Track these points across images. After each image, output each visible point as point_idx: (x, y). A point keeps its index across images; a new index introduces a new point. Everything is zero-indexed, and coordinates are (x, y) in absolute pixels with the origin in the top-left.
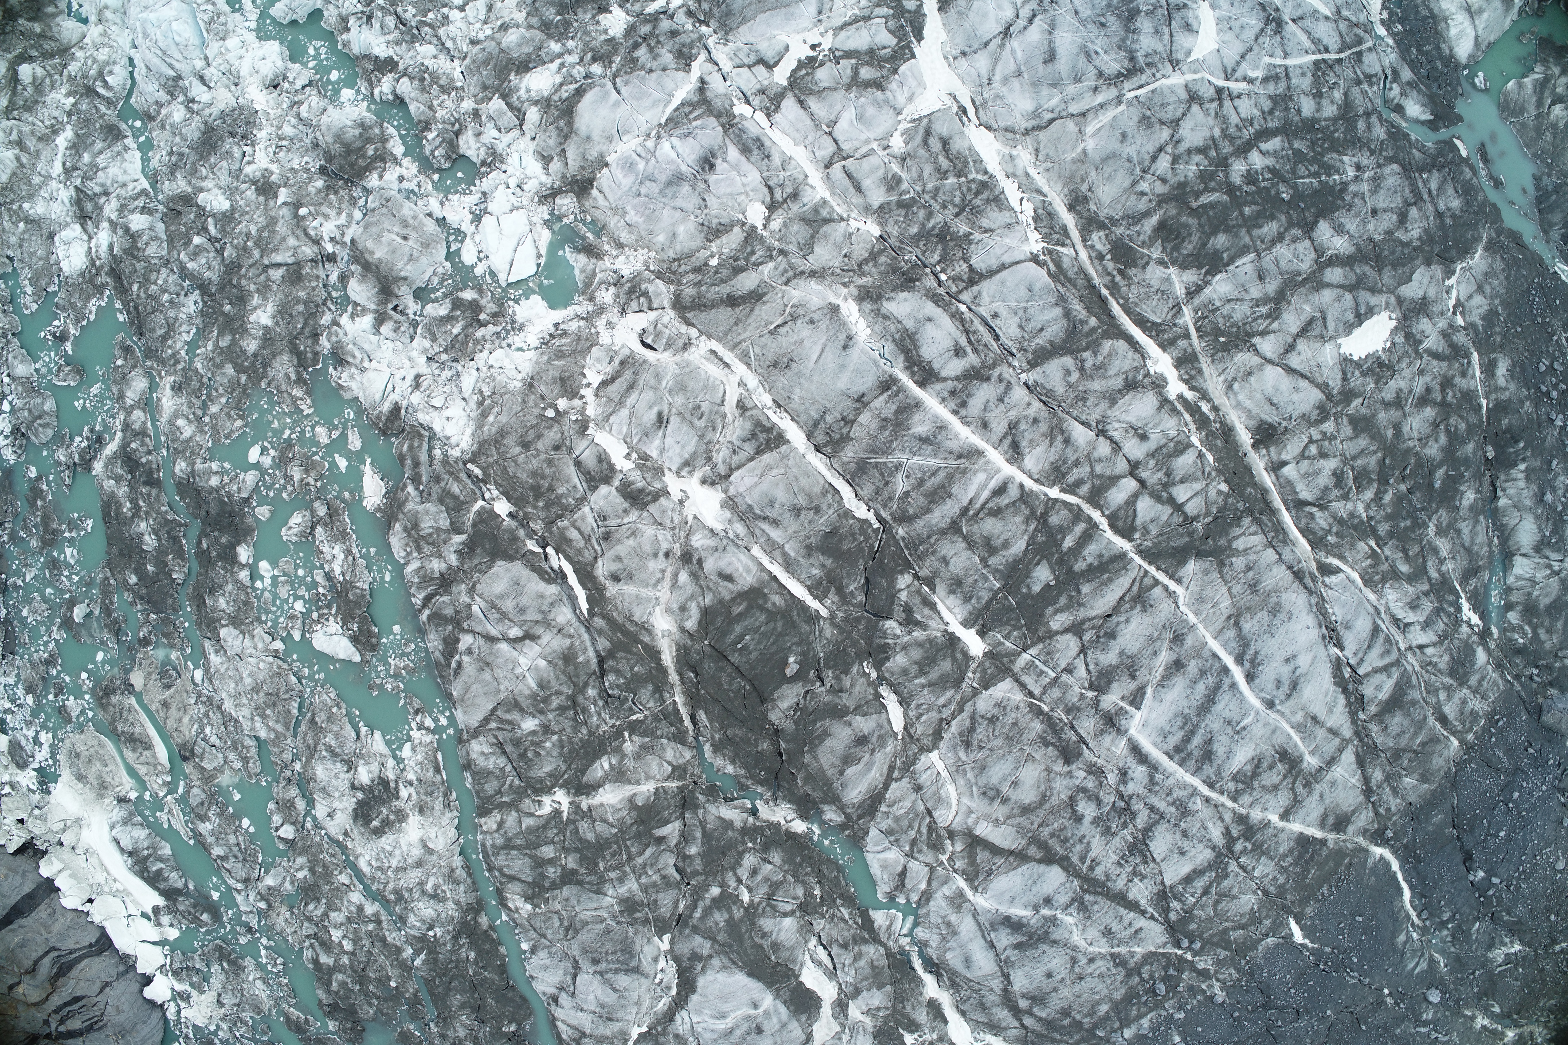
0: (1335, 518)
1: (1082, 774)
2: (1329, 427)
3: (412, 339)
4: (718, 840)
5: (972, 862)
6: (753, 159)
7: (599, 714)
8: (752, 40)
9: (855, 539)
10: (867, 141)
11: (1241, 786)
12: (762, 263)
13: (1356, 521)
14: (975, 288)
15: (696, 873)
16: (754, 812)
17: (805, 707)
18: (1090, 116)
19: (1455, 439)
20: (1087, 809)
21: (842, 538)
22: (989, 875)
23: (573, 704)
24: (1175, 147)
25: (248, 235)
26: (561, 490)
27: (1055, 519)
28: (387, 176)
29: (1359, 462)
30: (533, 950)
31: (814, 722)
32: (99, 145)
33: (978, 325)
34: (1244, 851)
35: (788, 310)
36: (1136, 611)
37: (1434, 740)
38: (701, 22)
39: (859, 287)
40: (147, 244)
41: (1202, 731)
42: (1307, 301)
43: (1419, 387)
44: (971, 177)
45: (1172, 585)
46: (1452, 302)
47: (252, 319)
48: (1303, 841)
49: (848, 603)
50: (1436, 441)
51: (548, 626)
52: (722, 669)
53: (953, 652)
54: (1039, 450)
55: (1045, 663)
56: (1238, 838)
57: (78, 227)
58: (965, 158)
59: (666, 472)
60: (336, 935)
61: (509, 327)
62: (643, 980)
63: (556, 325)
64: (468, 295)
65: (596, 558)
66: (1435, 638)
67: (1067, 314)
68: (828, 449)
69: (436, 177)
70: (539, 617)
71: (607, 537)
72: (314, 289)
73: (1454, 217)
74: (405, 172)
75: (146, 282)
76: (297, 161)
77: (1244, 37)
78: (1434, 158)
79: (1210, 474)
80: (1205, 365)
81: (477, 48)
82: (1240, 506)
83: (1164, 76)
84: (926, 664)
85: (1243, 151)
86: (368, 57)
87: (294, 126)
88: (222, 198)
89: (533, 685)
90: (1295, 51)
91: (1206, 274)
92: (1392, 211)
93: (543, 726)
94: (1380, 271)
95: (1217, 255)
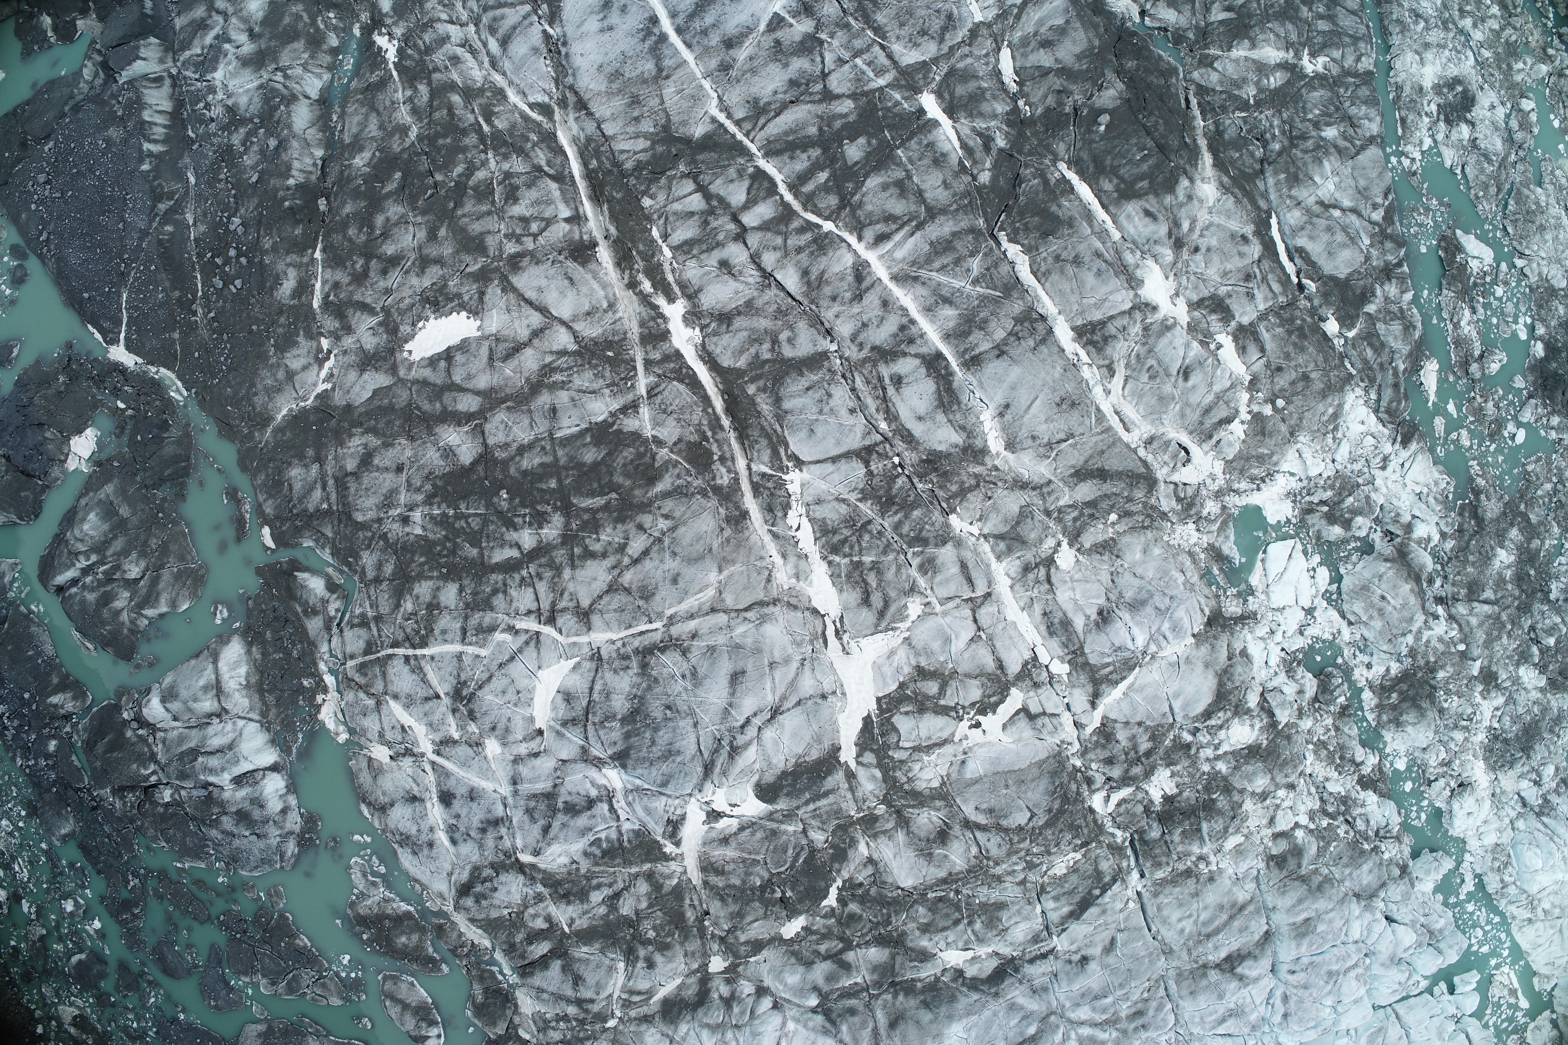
0: (527, 155)
2: (511, 248)
3: (1382, 509)
6: (1059, 615)
7: (1271, 126)
8: (1037, 742)
9: (1026, 224)
10: (945, 614)
12: (1070, 506)
13: (503, 150)
14: (867, 443)
16: (1143, 13)
17: (1093, 85)
18: (706, 607)
19: (365, 220)
21: (1038, 228)
23: (1294, 139)
24: (619, 562)
25: (1509, 636)
26: (1279, 330)
27: (833, 200)
28: (1382, 670)
29: (484, 208)
31: (1088, 70)
33: (870, 404)
35: (1053, 455)
36: (765, 100)
38: (1080, 771)
39: (983, 464)
42: (509, 378)
43: (395, 277)
44: (847, 560)
45: (722, 117)
46: (328, 365)
49: (1037, 169)
50: (388, 219)
51: (1308, 211)
52: (1163, 136)
53: (951, 101)
54: (836, 269)
55: (864, 73)
58: (848, 582)
59: (1185, 326)
61: (1299, 498)
63: (1259, 489)
64: (1336, 531)
65: (1259, 261)
66: (438, 26)
67: (778, 401)
68: (1035, 315)
69: (1340, 661)
70: (1315, 220)
71: (1248, 277)
72: (1459, 573)
73: (301, 457)
74: (1365, 672)
76: (1454, 704)
77: (505, 681)
78: (308, 526)
79: (659, 218)
80: (634, 331)
81: (1291, 779)
82: (633, 181)
83: (613, 642)
84: (977, 97)
85: (541, 551)
86: (1382, 795)
87: (1452, 739)
88: (1525, 679)
89: (1326, 163)
90: (446, 661)
91: (613, 424)
92: (378, 469)
93: (1319, 129)
94: (410, 405)
95: (597, 441)
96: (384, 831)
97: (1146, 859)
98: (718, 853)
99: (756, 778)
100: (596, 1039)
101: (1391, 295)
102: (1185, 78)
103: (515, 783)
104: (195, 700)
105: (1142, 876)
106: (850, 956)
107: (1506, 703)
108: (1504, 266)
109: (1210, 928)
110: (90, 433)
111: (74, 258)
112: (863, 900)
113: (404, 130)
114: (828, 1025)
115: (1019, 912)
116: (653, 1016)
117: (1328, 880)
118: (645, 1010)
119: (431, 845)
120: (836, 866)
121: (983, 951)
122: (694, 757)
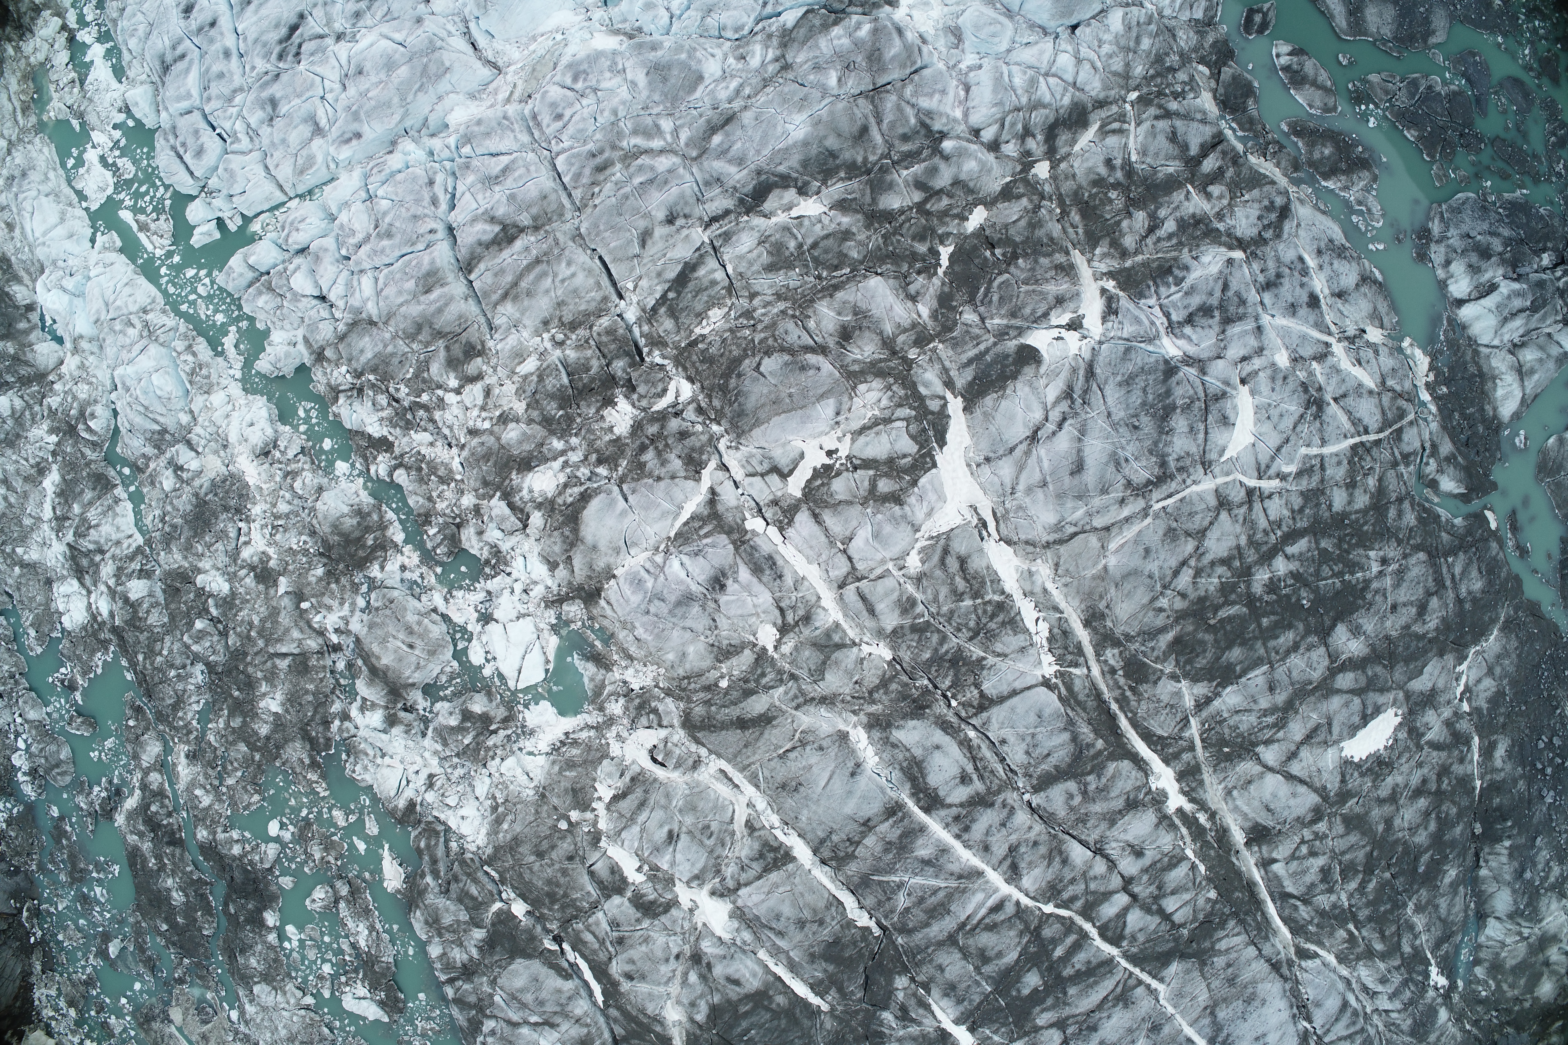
0: (1317, 911)
2: (1322, 827)
3: (424, 735)
6: (765, 579)
8: (765, 446)
9: (856, 947)
10: (883, 562)
12: (772, 687)
13: (1337, 912)
14: (985, 715)
18: (1114, 531)
19: (1444, 824)
21: (844, 947)
24: (1199, 559)
25: (251, 624)
26: (576, 896)
27: (1047, 933)
28: (389, 567)
29: (1348, 857)
32: (88, 495)
33: (986, 752)
35: (797, 735)
36: (1118, 1009)
38: (711, 420)
39: (869, 715)
40: (148, 612)
42: (1313, 711)
43: (1415, 780)
44: (987, 598)
45: (1154, 984)
46: (1461, 688)
47: (262, 704)
49: (847, 1000)
50: (1426, 828)
51: (566, 1016)
54: (1037, 872)
57: (75, 583)
58: (983, 578)
59: (677, 881)
61: (519, 731)
64: (476, 706)
65: (610, 959)
66: (1399, 1006)
67: (1074, 739)
68: (834, 863)
69: (439, 570)
70: (558, 1009)
71: (620, 941)
72: (322, 680)
73: (1475, 601)
74: (407, 562)
75: (151, 653)
76: (295, 540)
77: (1282, 426)
78: (1462, 539)
79: (1200, 883)
80: (1207, 775)
81: (475, 441)
82: (1227, 910)
83: (1194, 482)
85: (1268, 557)
86: (361, 434)
87: (289, 503)
88: (221, 581)
90: (1334, 436)
91: (1217, 687)
92: (1412, 604)
94: (1392, 668)
95: (1230, 667)
96: (1360, 258)
97: (624, 337)
98: (1062, 287)
99: (1043, 369)
100: (1145, 78)
101: (457, 950)
103: (1259, 329)
104: (1541, 360)
105: (621, 317)
106: (917, 196)
107: (237, 552)
109: (538, 270)
112: (914, 257)
113: (1418, 909)
114: (928, 121)
115: (751, 264)
116: (1095, 108)
117: (411, 337)
118: (1103, 113)
119: (1319, 252)
120: (947, 289)
121: (781, 218)
122: (1106, 382)
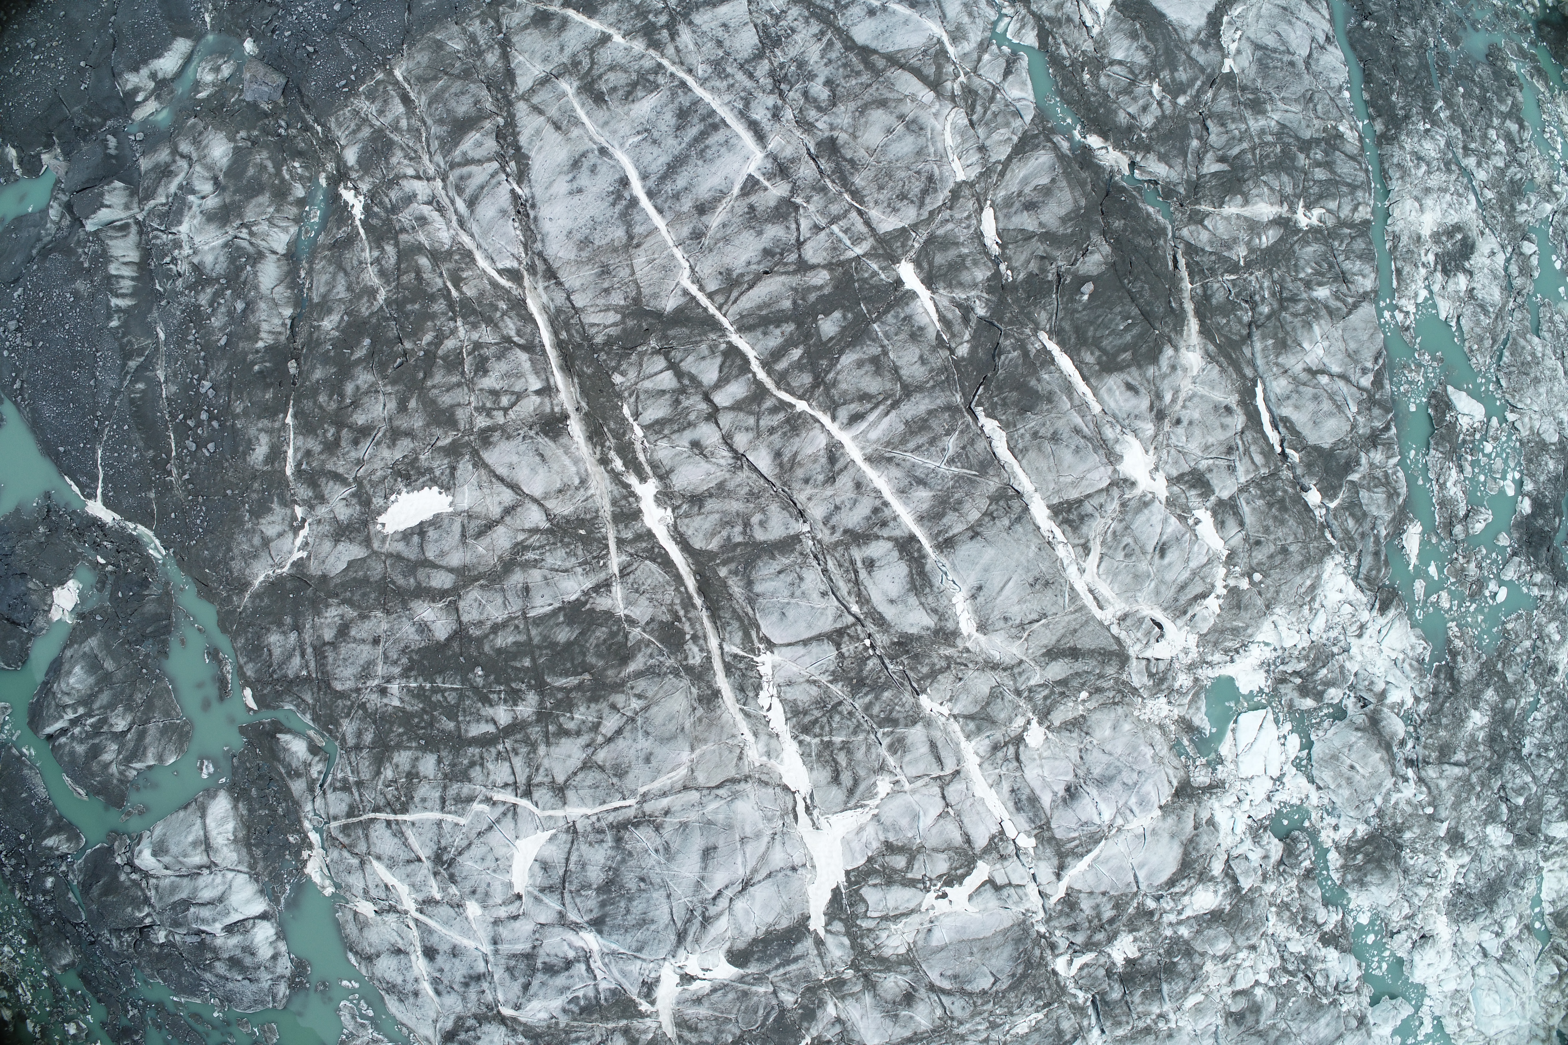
0: (496, 325)
1: (819, 125)
2: (481, 422)
3: (1356, 675)
4: (1174, 146)
5: (939, 67)
6: (1027, 791)
7: (1261, 287)
8: (1002, 911)
9: (1004, 399)
10: (914, 792)
11: (651, 78)
12: (1040, 686)
13: (472, 319)
14: (838, 625)
15: (1194, 121)
16: (1133, 165)
17: (1078, 250)
18: (679, 786)
19: (335, 387)
20: (818, 89)
21: (1016, 404)
22: (925, 51)
23: (1284, 300)
24: (593, 741)
25: (1478, 797)
26: (1260, 502)
27: (806, 379)
28: (1348, 832)
29: (454, 379)
30: (1340, 89)
31: (1073, 234)
34: (657, 13)
35: (1026, 636)
36: (738, 271)
37: (423, 81)
38: (1044, 937)
39: (954, 646)
41: (686, 140)
42: (481, 556)
43: (367, 448)
44: (817, 740)
45: (694, 290)
46: (303, 533)
48: (590, 10)
49: (1017, 340)
50: (358, 388)
51: (1295, 378)
52: (1148, 303)
53: (930, 271)
54: (809, 450)
55: (840, 241)
56: (662, 27)
58: (818, 761)
59: (1164, 501)
60: (1501, 146)
61: (1272, 668)
62: (1252, 37)
63: (1232, 661)
64: (1309, 703)
65: (1242, 432)
66: (404, 183)
67: (749, 584)
68: (1011, 492)
69: (1307, 824)
70: (1302, 388)
71: (1230, 450)
72: (1431, 736)
73: (280, 624)
74: (1332, 833)
76: (1420, 862)
77: (484, 849)
78: (288, 691)
79: (630, 395)
80: (606, 510)
81: (1253, 941)
82: (603, 356)
83: (588, 817)
84: (958, 266)
85: (516, 727)
86: (1343, 951)
87: (1416, 895)
88: (1492, 837)
89: (1316, 328)
90: (427, 827)
91: (586, 602)
92: (355, 640)
93: (1311, 289)
94: (384, 578)
95: (570, 621)
96: (370, 978)
97: (1106, 1018)
98: (691, 1012)
99: (727, 945)
101: (1376, 462)
102: (1174, 236)
103: (495, 943)
104: (185, 856)
105: (1103, 1031)
107: (1472, 860)
108: (1495, 421)
110: (71, 584)
111: (49, 412)
113: (372, 293)
117: (1285, 1034)
119: (416, 994)
120: (805, 1024)
122: (667, 927)
